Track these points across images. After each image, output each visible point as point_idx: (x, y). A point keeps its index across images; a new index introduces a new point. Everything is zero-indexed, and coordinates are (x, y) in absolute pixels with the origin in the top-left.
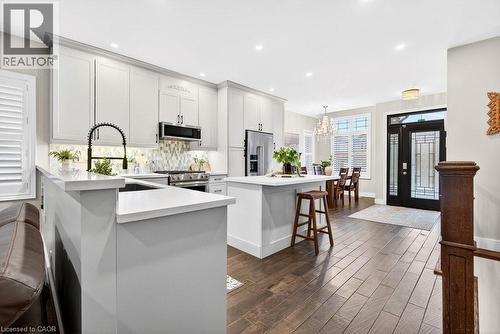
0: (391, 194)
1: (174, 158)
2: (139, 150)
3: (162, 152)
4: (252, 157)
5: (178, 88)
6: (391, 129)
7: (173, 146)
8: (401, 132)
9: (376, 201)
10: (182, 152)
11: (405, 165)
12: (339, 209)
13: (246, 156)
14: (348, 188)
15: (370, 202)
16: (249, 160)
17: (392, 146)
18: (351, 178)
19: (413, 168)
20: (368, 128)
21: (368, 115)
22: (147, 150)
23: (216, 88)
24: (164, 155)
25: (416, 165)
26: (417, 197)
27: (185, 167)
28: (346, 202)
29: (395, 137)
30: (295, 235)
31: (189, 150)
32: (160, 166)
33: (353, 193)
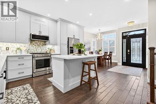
0: (123, 61)
1: (39, 48)
2: (23, 45)
3: (34, 45)
4: (71, 48)
5: (39, 21)
6: (124, 37)
7: (38, 43)
8: (127, 39)
9: (118, 64)
10: (42, 46)
11: (129, 51)
12: (104, 67)
13: (68, 47)
14: (108, 59)
15: (116, 64)
16: (69, 49)
17: (124, 44)
18: (109, 55)
19: (132, 52)
20: (115, 38)
21: (115, 33)
22: (26, 45)
23: (56, 21)
24: (35, 47)
25: (133, 51)
26: (133, 62)
27: (44, 51)
28: (107, 64)
29: (125, 40)
30: (82, 81)
31: (46, 45)
32: (33, 51)
33: (109, 61)
